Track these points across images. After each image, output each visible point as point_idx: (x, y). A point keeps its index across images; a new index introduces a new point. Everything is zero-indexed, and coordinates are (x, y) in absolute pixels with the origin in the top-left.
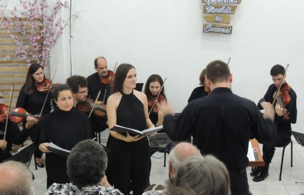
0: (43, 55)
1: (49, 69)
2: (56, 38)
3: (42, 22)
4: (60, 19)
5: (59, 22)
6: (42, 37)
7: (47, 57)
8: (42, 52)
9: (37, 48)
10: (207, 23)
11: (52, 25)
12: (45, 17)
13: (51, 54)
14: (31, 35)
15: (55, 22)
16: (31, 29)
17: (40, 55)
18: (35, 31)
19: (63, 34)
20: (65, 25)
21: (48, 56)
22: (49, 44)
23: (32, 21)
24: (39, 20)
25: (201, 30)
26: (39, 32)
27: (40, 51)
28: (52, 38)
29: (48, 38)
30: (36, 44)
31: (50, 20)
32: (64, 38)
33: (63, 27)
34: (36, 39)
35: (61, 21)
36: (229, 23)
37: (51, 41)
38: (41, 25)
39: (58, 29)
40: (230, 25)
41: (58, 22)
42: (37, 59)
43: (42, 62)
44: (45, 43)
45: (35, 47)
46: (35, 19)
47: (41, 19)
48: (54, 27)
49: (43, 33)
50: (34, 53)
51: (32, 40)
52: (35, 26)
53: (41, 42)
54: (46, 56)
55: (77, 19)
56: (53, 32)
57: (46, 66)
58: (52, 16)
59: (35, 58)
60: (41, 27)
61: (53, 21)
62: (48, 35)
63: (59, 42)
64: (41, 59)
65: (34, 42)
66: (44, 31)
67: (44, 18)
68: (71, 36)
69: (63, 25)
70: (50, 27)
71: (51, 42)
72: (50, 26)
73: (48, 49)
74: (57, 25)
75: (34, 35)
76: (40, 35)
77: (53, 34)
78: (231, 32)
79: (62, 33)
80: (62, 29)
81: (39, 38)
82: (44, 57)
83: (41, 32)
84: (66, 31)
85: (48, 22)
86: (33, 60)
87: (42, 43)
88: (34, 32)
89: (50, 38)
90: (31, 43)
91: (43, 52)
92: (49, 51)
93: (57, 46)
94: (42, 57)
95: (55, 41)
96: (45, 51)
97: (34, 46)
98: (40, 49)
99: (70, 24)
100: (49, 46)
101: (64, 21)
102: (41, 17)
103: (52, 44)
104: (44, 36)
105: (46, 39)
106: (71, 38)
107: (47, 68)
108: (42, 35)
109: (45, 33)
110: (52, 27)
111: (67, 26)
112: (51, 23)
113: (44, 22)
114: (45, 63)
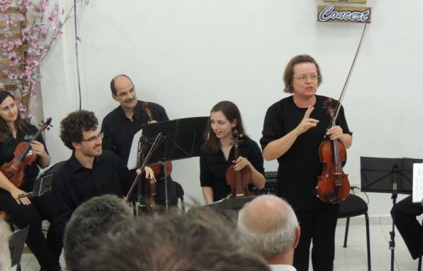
0: (28, 73)
1: (40, 99)
2: (51, 43)
3: (24, 14)
4: (57, 8)
5: (55, 13)
6: (25, 42)
7: (35, 77)
8: (25, 69)
9: (16, 62)
10: (323, 4)
11: (42, 18)
12: (30, 4)
13: (43, 72)
14: (4, 38)
15: (47, 14)
16: (5, 27)
17: (23, 74)
18: (11, 30)
19: (64, 36)
20: (67, 19)
21: (36, 75)
22: (38, 53)
23: (5, 12)
24: (17, 10)
25: (315, 18)
26: (19, 32)
27: (22, 68)
28: (43, 43)
29: (35, 42)
30: (14, 54)
31: (38, 11)
32: (66, 40)
33: (62, 21)
34: (15, 46)
35: (57, 10)
36: (365, 3)
37: (42, 48)
38: (22, 19)
39: (53, 27)
40: (367, 5)
41: (53, 12)
42: (18, 81)
43: (26, 87)
44: (30, 51)
45: (12, 59)
46: (10, 9)
47: (21, 8)
48: (46, 21)
49: (26, 34)
50: (12, 70)
51: (7, 48)
52: (12, 23)
53: (23, 50)
54: (33, 75)
55: (89, 7)
56: (44, 32)
57: (34, 94)
58: (41, 4)
59: (12, 81)
60: (22, 22)
61: (43, 11)
62: (35, 37)
63: (55, 50)
64: (24, 81)
65: (12, 51)
66: (27, 30)
67: (28, 7)
68: (77, 38)
69: (62, 18)
70: (38, 23)
71: (41, 50)
72: (39, 20)
73: (37, 63)
74: (51, 19)
75: (10, 39)
76: (21, 38)
77: (44, 36)
79: (62, 33)
80: (60, 25)
81: (19, 42)
82: (29, 77)
83: (23, 31)
84: (67, 29)
85: (36, 14)
86: (10, 84)
87: (26, 53)
88: (10, 33)
89: (39, 43)
90: (5, 54)
91: (27, 67)
92: (38, 67)
93: (52, 57)
94: (26, 77)
95: (49, 48)
96: (30, 66)
97: (10, 58)
98: (22, 63)
99: (75, 16)
100: (38, 57)
101: (63, 11)
102: (21, 5)
103: (44, 54)
104: (28, 39)
105: (32, 44)
106: (78, 41)
107: (35, 97)
108: (24, 37)
109: (30, 33)
110: (41, 22)
111: (70, 19)
112: (40, 15)
113: (27, 14)
114: (33, 89)
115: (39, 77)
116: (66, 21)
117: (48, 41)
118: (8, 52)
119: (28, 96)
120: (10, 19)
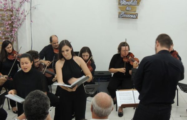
0: (13, 33)
1: (17, 43)
2: (22, 22)
3: (12, 12)
5: (24, 12)
7: (15, 35)
8: (12, 32)
9: (9, 29)
10: (121, 12)
12: (14, 8)
13: (19, 33)
14: (5, 20)
15: (21, 12)
16: (5, 16)
17: (11, 34)
18: (7, 18)
19: (26, 20)
20: (28, 14)
22: (17, 26)
23: (5, 11)
24: (10, 10)
25: (118, 16)
26: (10, 18)
27: (11, 31)
28: (19, 23)
29: (16, 22)
30: (8, 26)
31: (18, 11)
32: (27, 21)
33: (26, 15)
34: (9, 23)
35: (24, 11)
37: (18, 24)
38: (12, 14)
39: (23, 17)
40: (136, 13)
41: (23, 11)
42: (9, 36)
43: (12, 39)
44: (14, 26)
45: (8, 28)
46: (7, 10)
47: (11, 10)
48: (20, 15)
49: (13, 19)
50: (7, 32)
51: (6, 24)
52: (8, 15)
53: (11, 25)
54: (15, 34)
55: (36, 10)
56: (19, 18)
57: (15, 41)
58: (18, 8)
60: (11, 15)
61: (19, 11)
62: (16, 20)
63: (23, 25)
64: (12, 36)
65: (7, 25)
66: (13, 18)
67: (13, 9)
68: (31, 21)
69: (26, 14)
70: (17, 15)
71: (18, 25)
72: (18, 14)
73: (16, 30)
74: (22, 14)
75: (7, 21)
76: (11, 20)
77: (19, 20)
78: (137, 17)
79: (26, 19)
80: (25, 16)
81: (10, 22)
82: (13, 35)
83: (12, 18)
84: (28, 18)
85: (16, 12)
86: (6, 37)
87: (12, 26)
90: (5, 26)
91: (13, 31)
92: (17, 31)
93: (22, 27)
95: (21, 25)
96: (14, 31)
98: (11, 29)
99: (31, 13)
100: (17, 28)
101: (26, 11)
102: (11, 9)
103: (19, 27)
104: (13, 21)
105: (15, 23)
107: (15, 42)
108: (12, 20)
109: (14, 19)
110: (18, 15)
113: (13, 12)
114: (15, 39)
115: (17, 35)
117: (21, 22)
118: (6, 26)
119: (13, 41)
120: (7, 14)
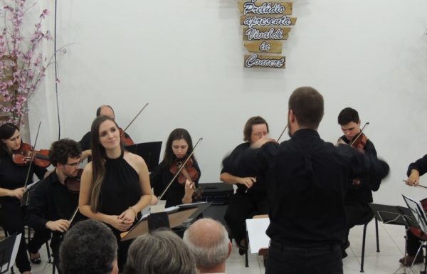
0: (18, 107)
1: (27, 127)
2: (36, 83)
3: (15, 61)
4: (41, 56)
5: (40, 60)
6: (16, 83)
7: (23, 110)
9: (9, 99)
10: (249, 54)
11: (29, 64)
12: (20, 53)
13: (30, 106)
15: (33, 61)
17: (14, 108)
18: (5, 74)
19: (46, 78)
20: (49, 64)
21: (24, 108)
22: (26, 91)
24: (10, 58)
25: (242, 64)
26: (11, 75)
27: (14, 103)
28: (30, 84)
29: (24, 83)
30: (7, 93)
31: (26, 58)
32: (48, 81)
33: (45, 67)
34: (8, 86)
35: (41, 58)
36: (281, 53)
37: (29, 87)
38: (13, 64)
39: (38, 70)
40: (282, 55)
41: (38, 60)
42: (10, 114)
43: (16, 118)
44: (19, 90)
45: (6, 96)
46: (4, 56)
47: (13, 56)
48: (32, 67)
49: (17, 76)
50: (5, 105)
51: (1, 87)
52: (5, 67)
53: (14, 89)
54: (22, 108)
55: (66, 55)
56: (31, 74)
57: (23, 123)
58: (28, 53)
59: (6, 113)
60: (13, 67)
61: (30, 58)
62: (24, 79)
63: (40, 88)
64: (15, 114)
65: (5, 90)
66: (17, 73)
67: (18, 55)
68: (57, 80)
69: (45, 64)
70: (26, 68)
71: (29, 89)
72: (27, 65)
73: (25, 99)
74: (36, 65)
75: (4, 80)
76: (13, 79)
77: (31, 78)
78: (284, 65)
79: (45, 75)
80: (44, 69)
81: (11, 83)
82: (19, 110)
83: (14, 74)
84: (49, 73)
85: (24, 60)
86: (4, 115)
87: (16, 91)
88: (4, 76)
89: (27, 83)
91: (17, 103)
92: (26, 102)
93: (37, 94)
94: (16, 110)
95: (34, 88)
96: (20, 102)
97: (4, 95)
98: (14, 99)
99: (55, 62)
100: (26, 95)
101: (46, 59)
102: (13, 54)
103: (31, 92)
104: (18, 80)
105: (21, 84)
106: (58, 82)
107: (24, 126)
108: (15, 79)
109: (19, 76)
110: (29, 67)
111: (51, 65)
112: (28, 62)
113: (18, 61)
114: (22, 119)
115: (27, 110)
116: (47, 66)
117: (34, 82)
118: (2, 91)
119: (19, 124)
120: (4, 65)
